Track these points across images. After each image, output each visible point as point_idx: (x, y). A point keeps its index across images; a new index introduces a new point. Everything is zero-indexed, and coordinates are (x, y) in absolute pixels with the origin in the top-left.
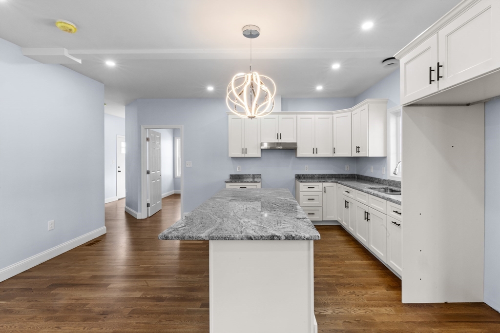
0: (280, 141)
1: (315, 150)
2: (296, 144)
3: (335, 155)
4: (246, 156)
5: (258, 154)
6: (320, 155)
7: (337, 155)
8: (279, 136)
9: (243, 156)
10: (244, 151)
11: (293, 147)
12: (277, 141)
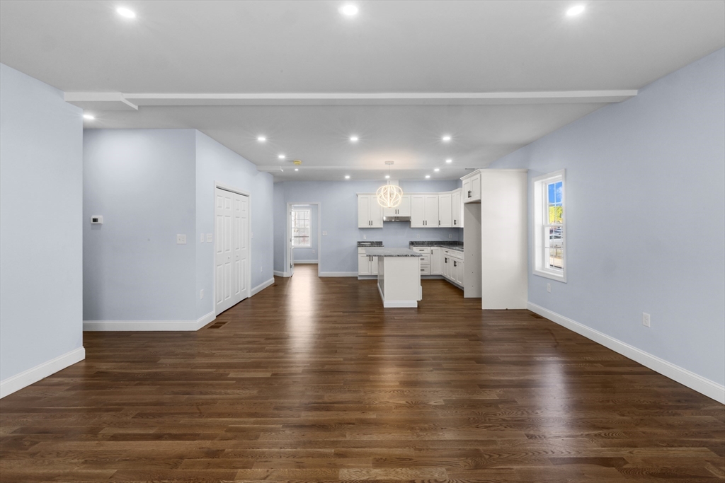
0: (398, 215)
1: (425, 223)
2: (409, 218)
3: (440, 226)
4: (372, 227)
5: (381, 226)
6: (428, 226)
7: (442, 226)
8: (397, 211)
9: (369, 227)
10: (370, 223)
11: (407, 219)
12: (396, 215)
